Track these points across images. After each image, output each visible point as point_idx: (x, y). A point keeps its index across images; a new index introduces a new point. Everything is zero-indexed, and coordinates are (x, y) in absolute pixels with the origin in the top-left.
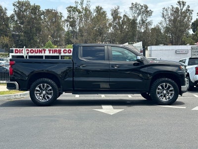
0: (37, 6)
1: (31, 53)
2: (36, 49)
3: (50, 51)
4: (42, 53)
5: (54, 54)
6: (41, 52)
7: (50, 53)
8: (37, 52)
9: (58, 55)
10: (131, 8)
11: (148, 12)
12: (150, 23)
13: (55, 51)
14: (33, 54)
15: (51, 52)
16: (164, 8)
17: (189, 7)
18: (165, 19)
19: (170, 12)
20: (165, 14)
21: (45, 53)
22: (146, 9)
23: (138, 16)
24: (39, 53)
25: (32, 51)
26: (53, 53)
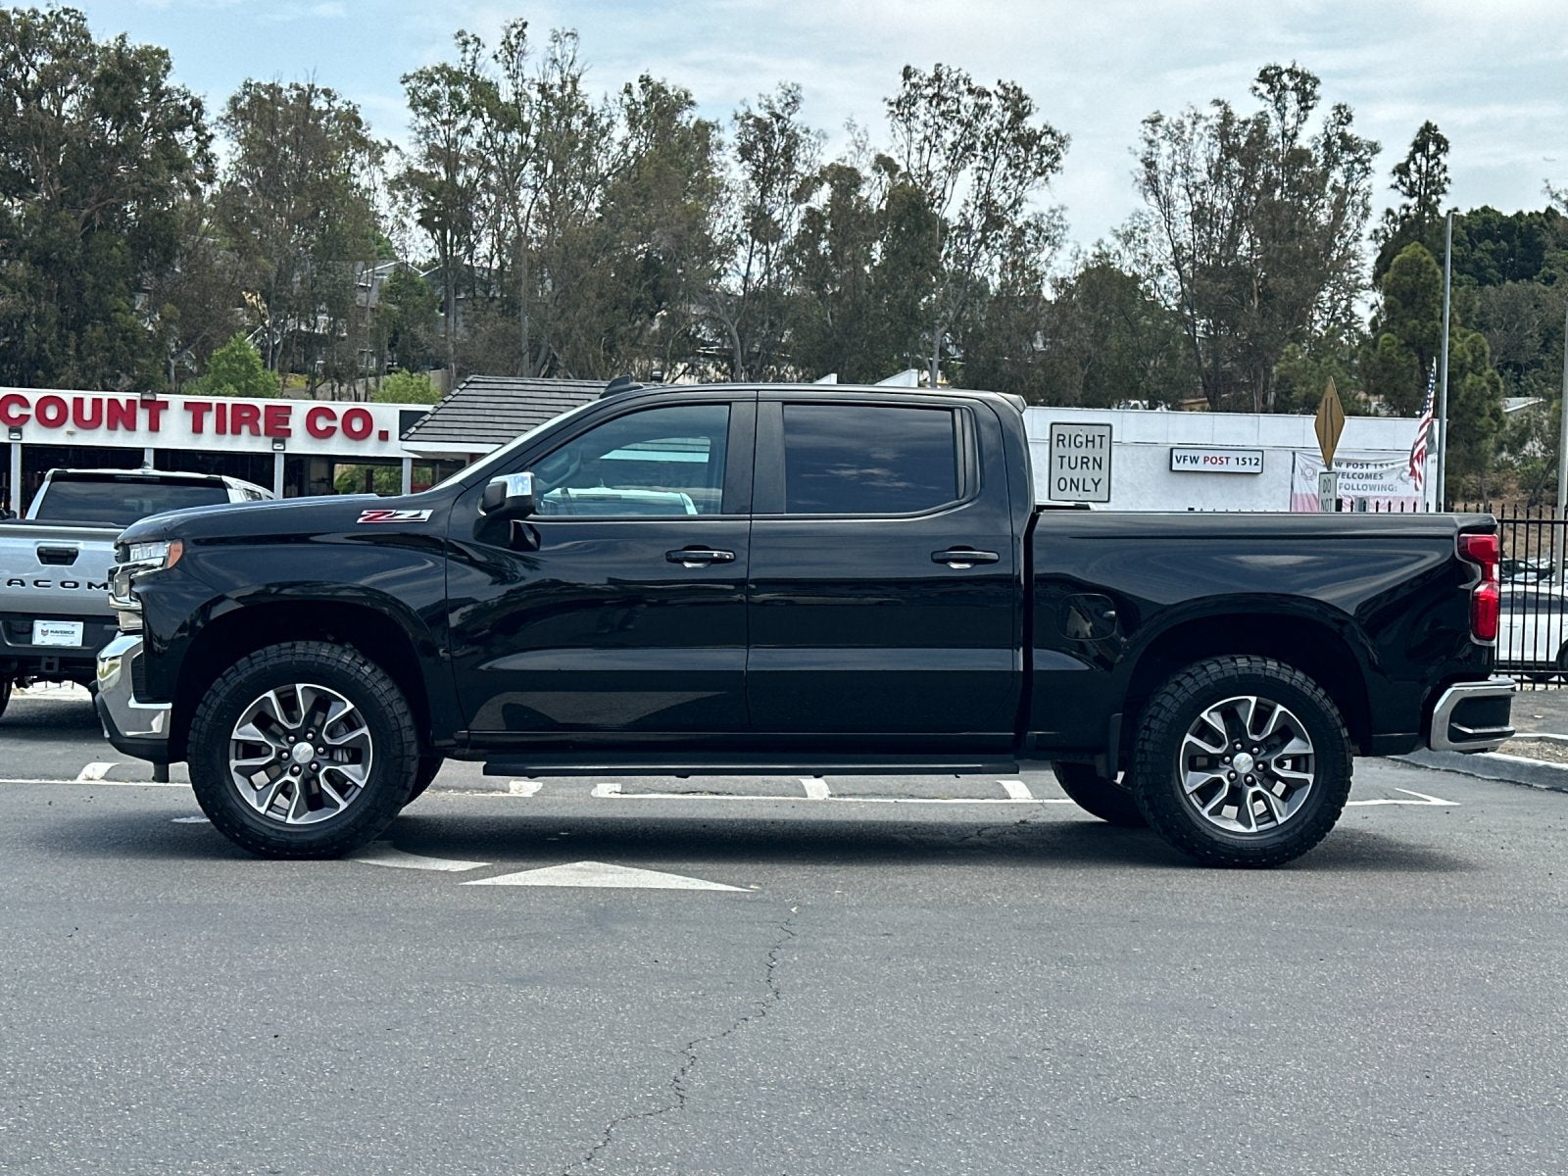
0: (146, 54)
1: (44, 421)
2: (88, 396)
3: (197, 411)
4: (131, 426)
5: (229, 444)
6: (123, 417)
7: (198, 428)
8: (96, 422)
9: (261, 445)
10: (903, 108)
11: (1028, 140)
12: (1045, 233)
13: (243, 418)
14: (59, 437)
15: (209, 421)
16: (1155, 121)
17: (1343, 115)
18: (1167, 204)
19: (1204, 151)
20: (1163, 164)
21: (154, 427)
22: (1019, 116)
23: (953, 171)
24: (112, 426)
25: (52, 413)
26: (220, 429)
